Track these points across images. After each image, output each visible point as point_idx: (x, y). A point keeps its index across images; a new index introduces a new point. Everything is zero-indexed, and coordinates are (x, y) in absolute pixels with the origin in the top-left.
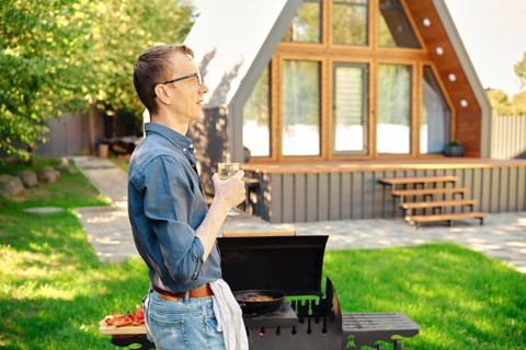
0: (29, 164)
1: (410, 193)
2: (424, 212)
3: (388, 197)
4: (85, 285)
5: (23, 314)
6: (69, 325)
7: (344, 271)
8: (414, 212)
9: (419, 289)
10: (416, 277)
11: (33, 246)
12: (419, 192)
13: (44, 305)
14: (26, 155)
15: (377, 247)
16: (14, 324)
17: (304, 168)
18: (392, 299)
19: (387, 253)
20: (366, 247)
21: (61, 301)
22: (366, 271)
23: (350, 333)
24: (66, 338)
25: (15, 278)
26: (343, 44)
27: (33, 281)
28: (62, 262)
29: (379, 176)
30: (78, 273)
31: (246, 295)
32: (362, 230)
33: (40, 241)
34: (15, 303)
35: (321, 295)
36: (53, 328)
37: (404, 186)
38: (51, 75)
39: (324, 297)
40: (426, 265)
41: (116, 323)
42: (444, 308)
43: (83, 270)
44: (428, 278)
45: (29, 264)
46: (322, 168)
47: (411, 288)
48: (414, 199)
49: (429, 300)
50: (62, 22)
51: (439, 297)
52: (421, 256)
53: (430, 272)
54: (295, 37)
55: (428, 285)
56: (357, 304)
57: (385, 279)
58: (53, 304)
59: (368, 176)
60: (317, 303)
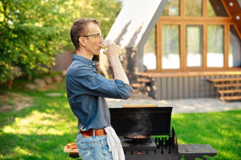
0: (49, 74)
1: (223, 86)
2: (230, 95)
3: (212, 88)
4: (68, 129)
5: (40, 142)
6: (60, 147)
7: (189, 123)
8: (225, 95)
9: (225, 132)
10: (224, 126)
11: (48, 111)
12: (227, 85)
13: (50, 137)
14: (46, 70)
15: (206, 112)
16: (36, 146)
17: (171, 75)
18: (211, 137)
19: (211, 115)
20: (201, 111)
21: (57, 136)
22: (199, 123)
23: (182, 154)
24: (57, 153)
25: (38, 125)
26: (193, 16)
27: (46, 126)
28: (60, 118)
29: (208, 78)
30: (66, 123)
31: (133, 135)
32: (199, 103)
33: (51, 108)
34: (37, 136)
35: (170, 135)
36: (52, 148)
37: (220, 83)
38: (57, 34)
39: (171, 136)
40: (229, 120)
41: (71, 147)
42: (237, 142)
43: (68, 121)
44: (230, 127)
45: (45, 119)
46: (180, 74)
47: (221, 132)
48: (225, 89)
49: (230, 138)
50: (62, 10)
51: (235, 136)
52: (227, 116)
53: (231, 124)
54: (170, 14)
55: (229, 130)
56: (194, 139)
57: (208, 127)
58: (54, 137)
59: (202, 78)
60: (168, 139)
